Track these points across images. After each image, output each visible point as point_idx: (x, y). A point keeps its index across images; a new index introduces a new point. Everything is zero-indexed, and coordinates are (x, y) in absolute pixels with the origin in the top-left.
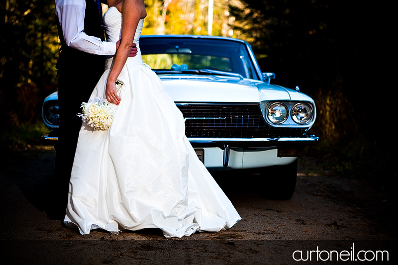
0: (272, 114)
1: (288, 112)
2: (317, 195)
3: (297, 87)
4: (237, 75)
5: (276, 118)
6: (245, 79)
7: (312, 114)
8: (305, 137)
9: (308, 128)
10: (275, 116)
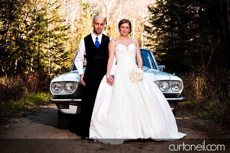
0: (162, 87)
1: (169, 86)
2: (186, 128)
3: (174, 73)
4: (146, 67)
5: (164, 89)
6: (149, 69)
7: (181, 87)
8: (178, 98)
9: (179, 93)
10: (163, 88)
